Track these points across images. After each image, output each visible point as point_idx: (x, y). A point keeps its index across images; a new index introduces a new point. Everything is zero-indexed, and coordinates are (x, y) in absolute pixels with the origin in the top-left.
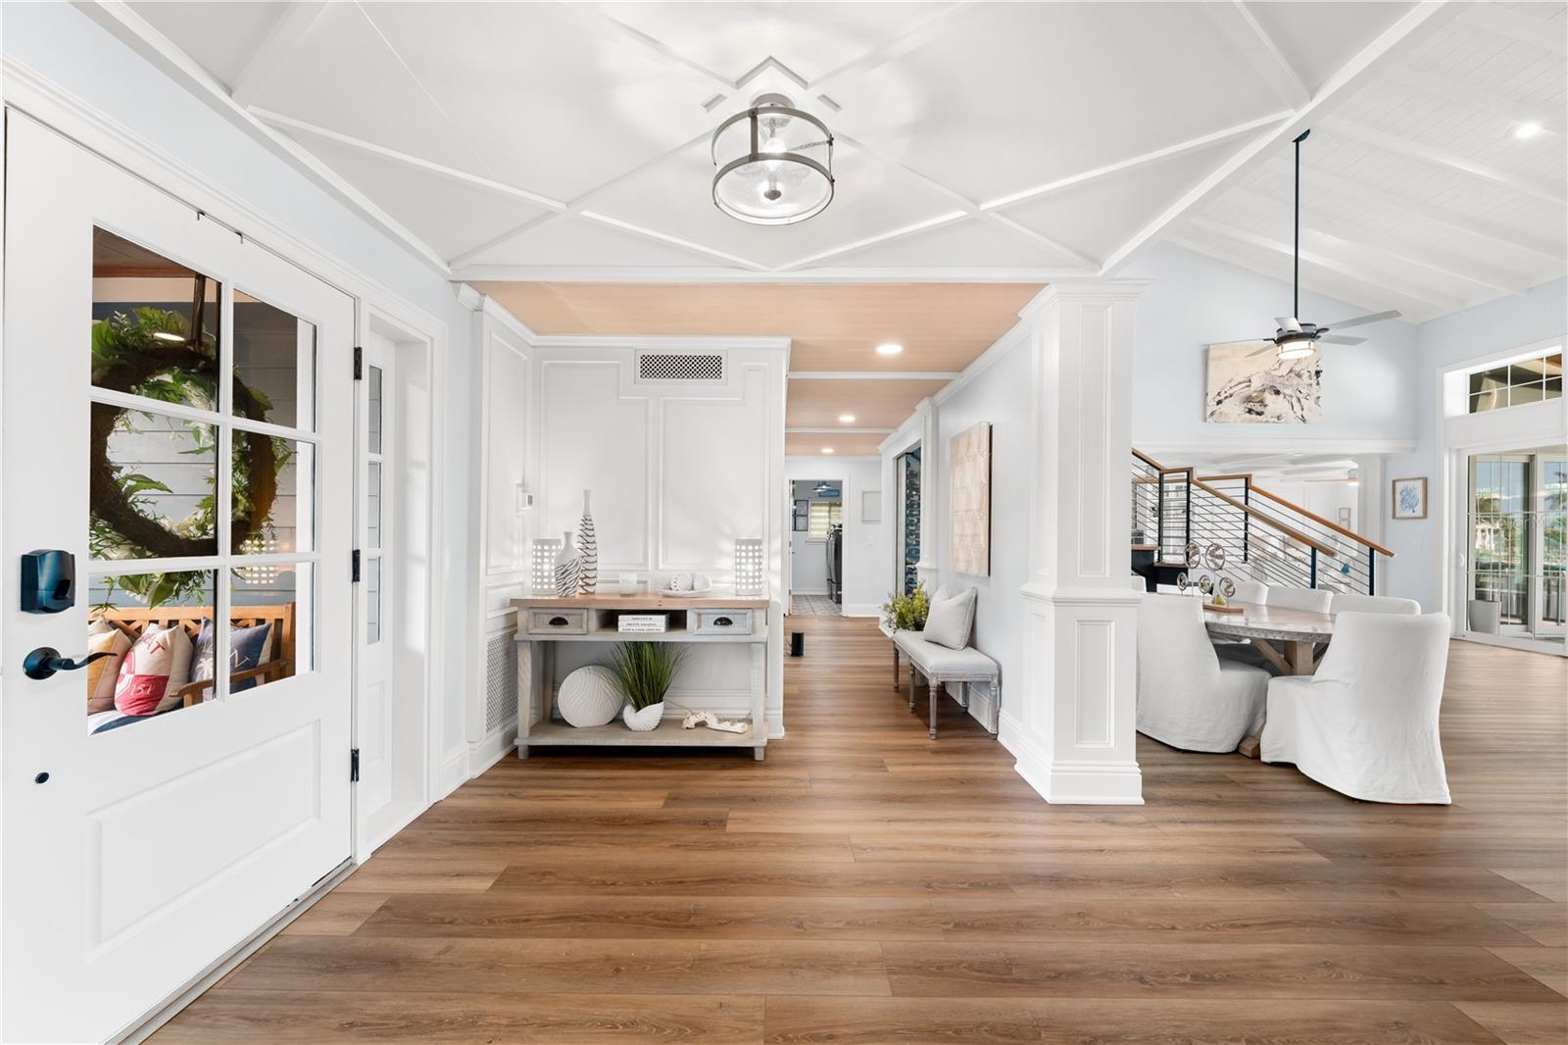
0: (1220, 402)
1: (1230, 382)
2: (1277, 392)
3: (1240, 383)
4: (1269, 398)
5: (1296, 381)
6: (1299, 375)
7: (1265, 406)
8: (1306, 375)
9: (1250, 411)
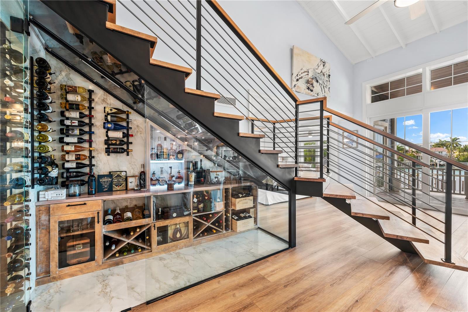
0: (297, 80)
1: (301, 70)
2: (317, 81)
3: (305, 72)
4: (315, 84)
5: (323, 77)
6: (324, 75)
7: (313, 87)
8: (326, 75)
9: (308, 88)
